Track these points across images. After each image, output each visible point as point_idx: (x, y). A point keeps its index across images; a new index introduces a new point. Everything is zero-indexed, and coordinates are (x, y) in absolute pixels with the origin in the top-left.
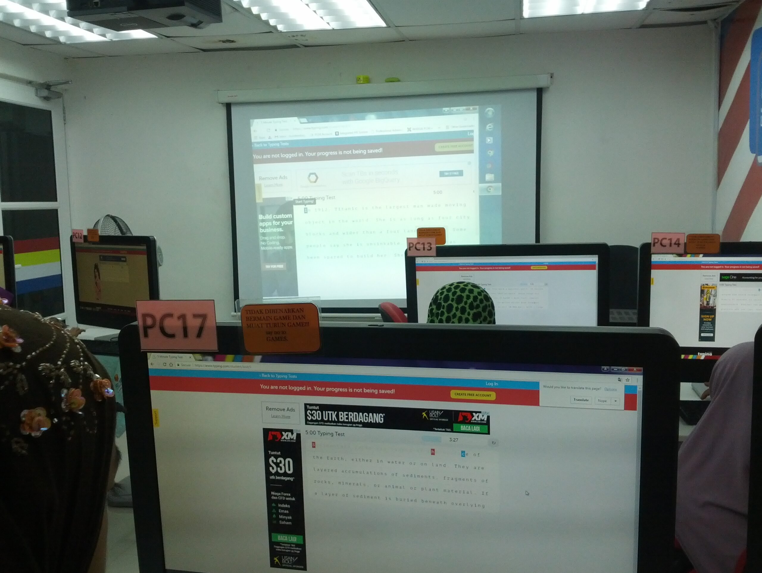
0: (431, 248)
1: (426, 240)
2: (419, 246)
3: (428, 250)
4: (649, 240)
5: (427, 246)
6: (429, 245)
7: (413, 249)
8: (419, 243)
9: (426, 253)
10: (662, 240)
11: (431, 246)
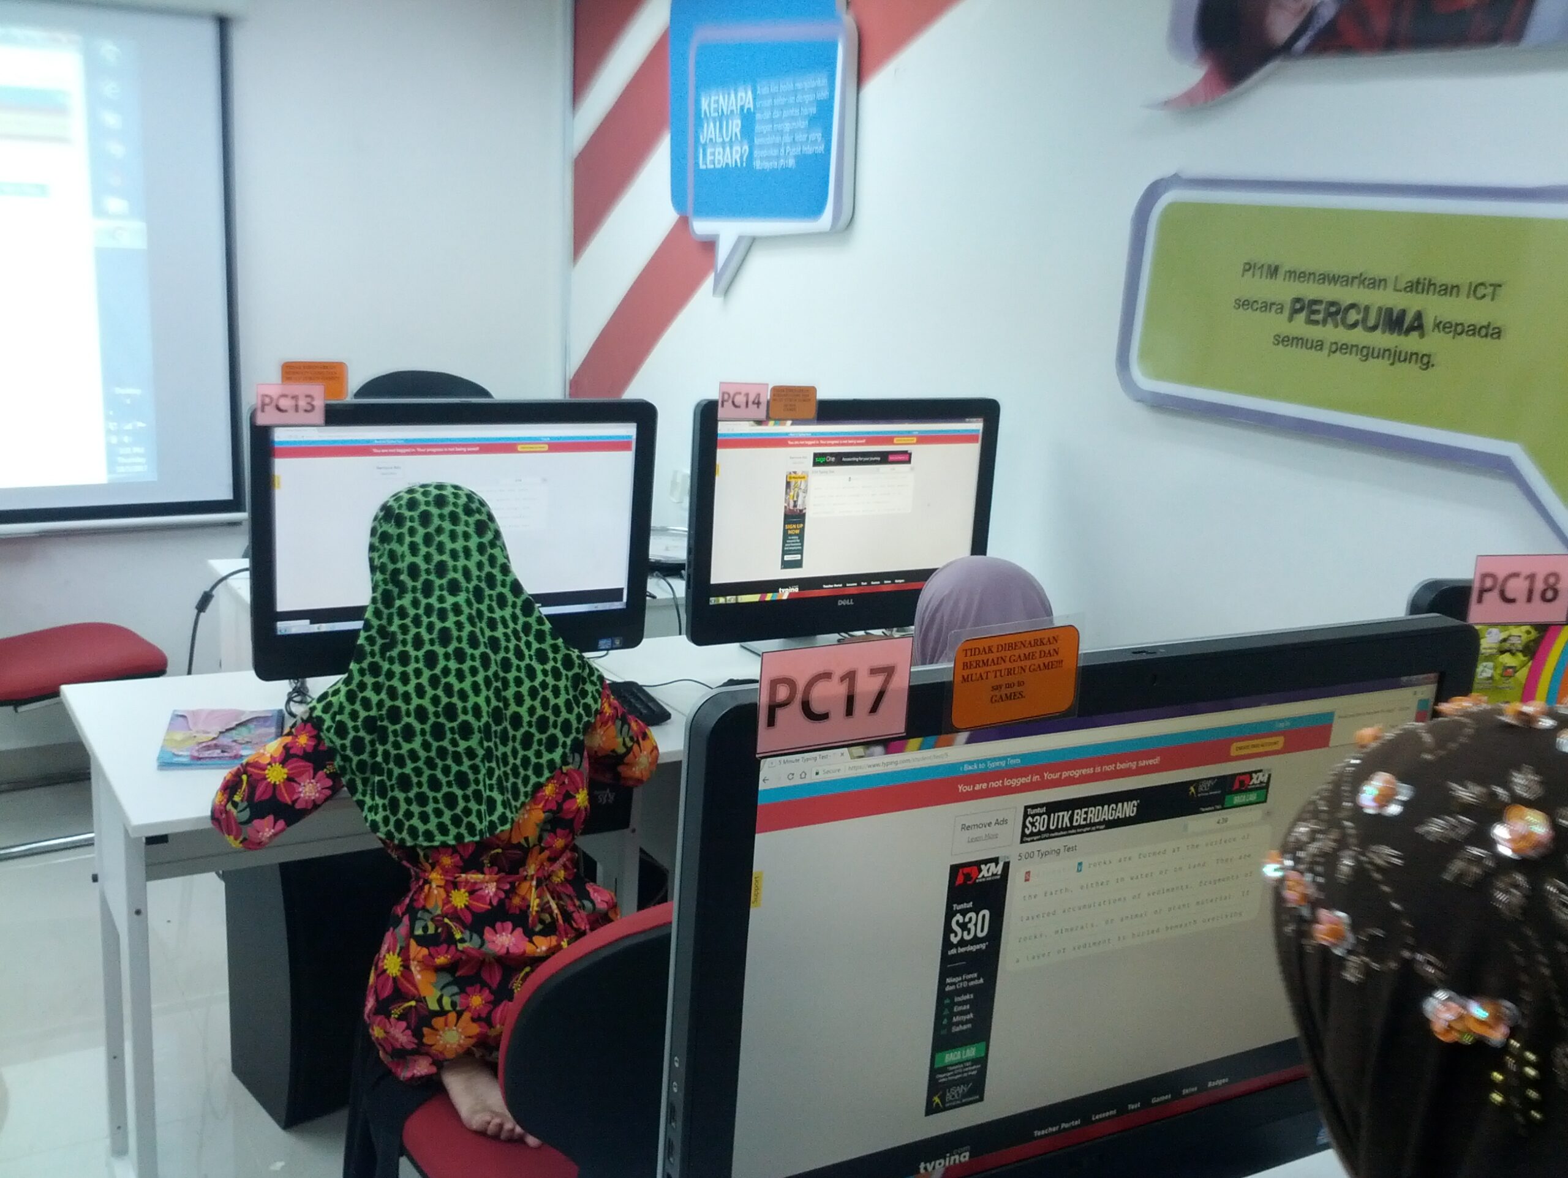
0: (313, 407)
1: (300, 389)
2: (284, 403)
3: (306, 411)
4: (714, 395)
5: (302, 403)
6: (309, 400)
7: (270, 410)
8: (284, 396)
9: (302, 417)
10: (735, 395)
11: (315, 403)
